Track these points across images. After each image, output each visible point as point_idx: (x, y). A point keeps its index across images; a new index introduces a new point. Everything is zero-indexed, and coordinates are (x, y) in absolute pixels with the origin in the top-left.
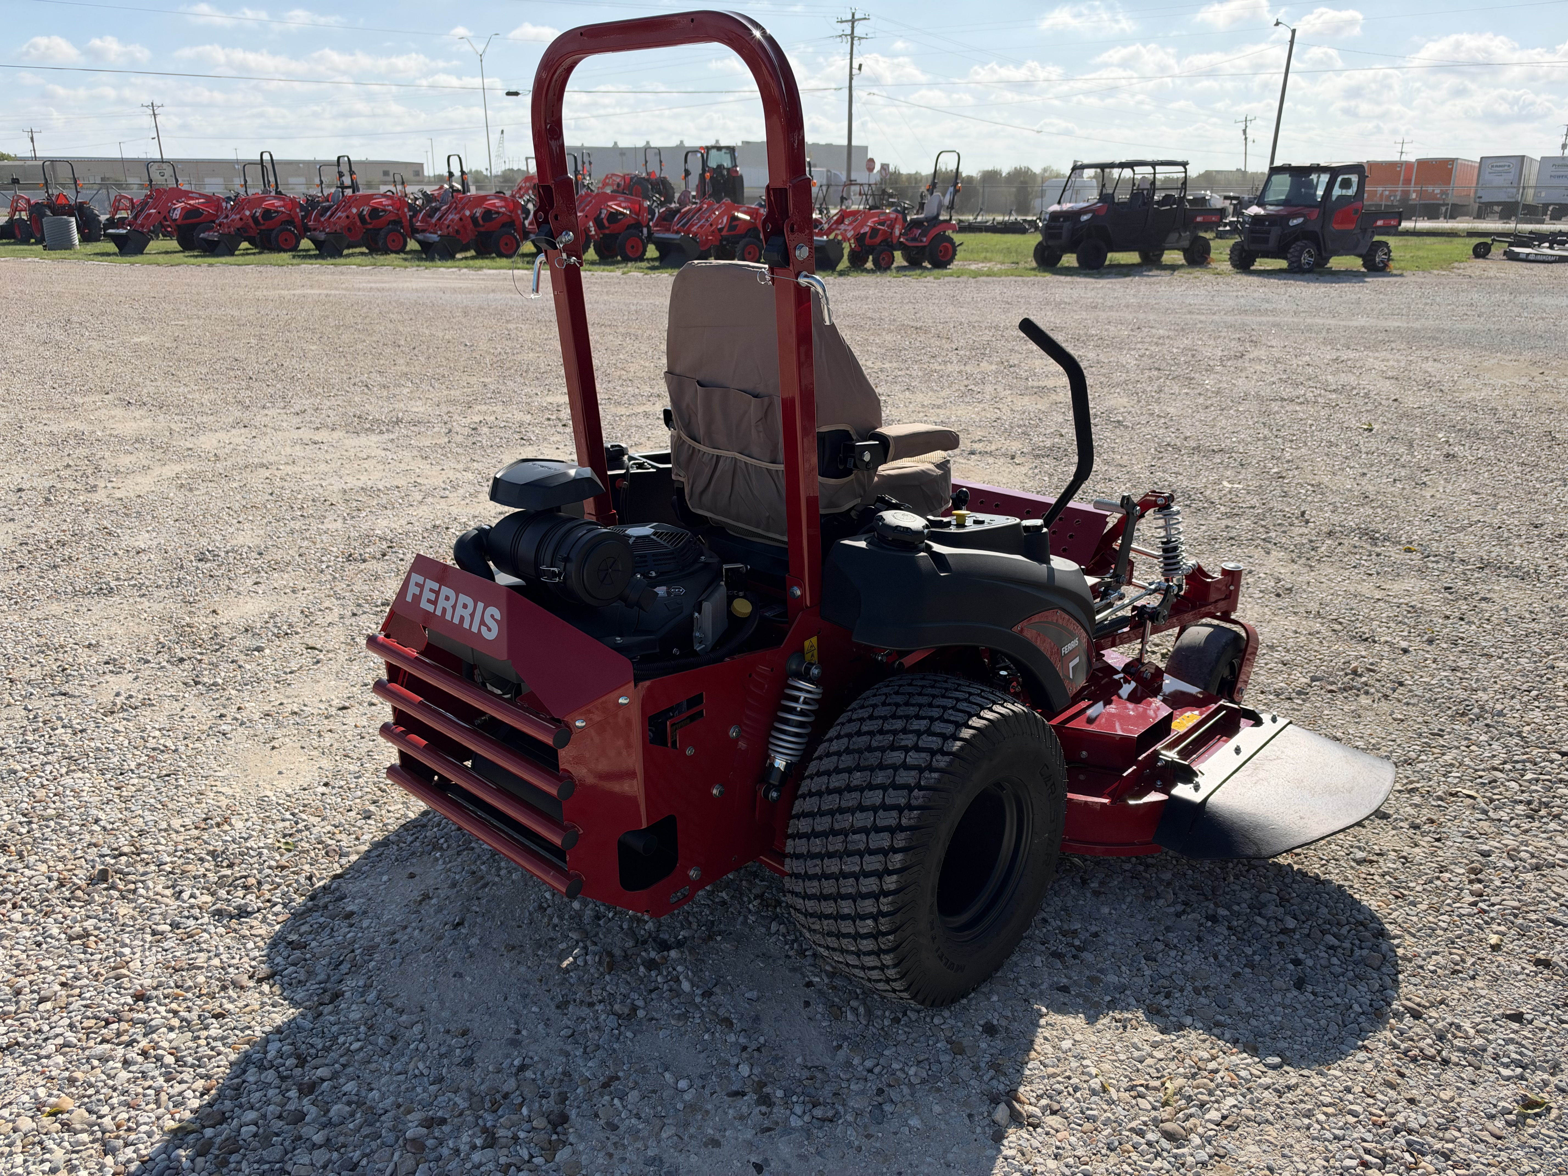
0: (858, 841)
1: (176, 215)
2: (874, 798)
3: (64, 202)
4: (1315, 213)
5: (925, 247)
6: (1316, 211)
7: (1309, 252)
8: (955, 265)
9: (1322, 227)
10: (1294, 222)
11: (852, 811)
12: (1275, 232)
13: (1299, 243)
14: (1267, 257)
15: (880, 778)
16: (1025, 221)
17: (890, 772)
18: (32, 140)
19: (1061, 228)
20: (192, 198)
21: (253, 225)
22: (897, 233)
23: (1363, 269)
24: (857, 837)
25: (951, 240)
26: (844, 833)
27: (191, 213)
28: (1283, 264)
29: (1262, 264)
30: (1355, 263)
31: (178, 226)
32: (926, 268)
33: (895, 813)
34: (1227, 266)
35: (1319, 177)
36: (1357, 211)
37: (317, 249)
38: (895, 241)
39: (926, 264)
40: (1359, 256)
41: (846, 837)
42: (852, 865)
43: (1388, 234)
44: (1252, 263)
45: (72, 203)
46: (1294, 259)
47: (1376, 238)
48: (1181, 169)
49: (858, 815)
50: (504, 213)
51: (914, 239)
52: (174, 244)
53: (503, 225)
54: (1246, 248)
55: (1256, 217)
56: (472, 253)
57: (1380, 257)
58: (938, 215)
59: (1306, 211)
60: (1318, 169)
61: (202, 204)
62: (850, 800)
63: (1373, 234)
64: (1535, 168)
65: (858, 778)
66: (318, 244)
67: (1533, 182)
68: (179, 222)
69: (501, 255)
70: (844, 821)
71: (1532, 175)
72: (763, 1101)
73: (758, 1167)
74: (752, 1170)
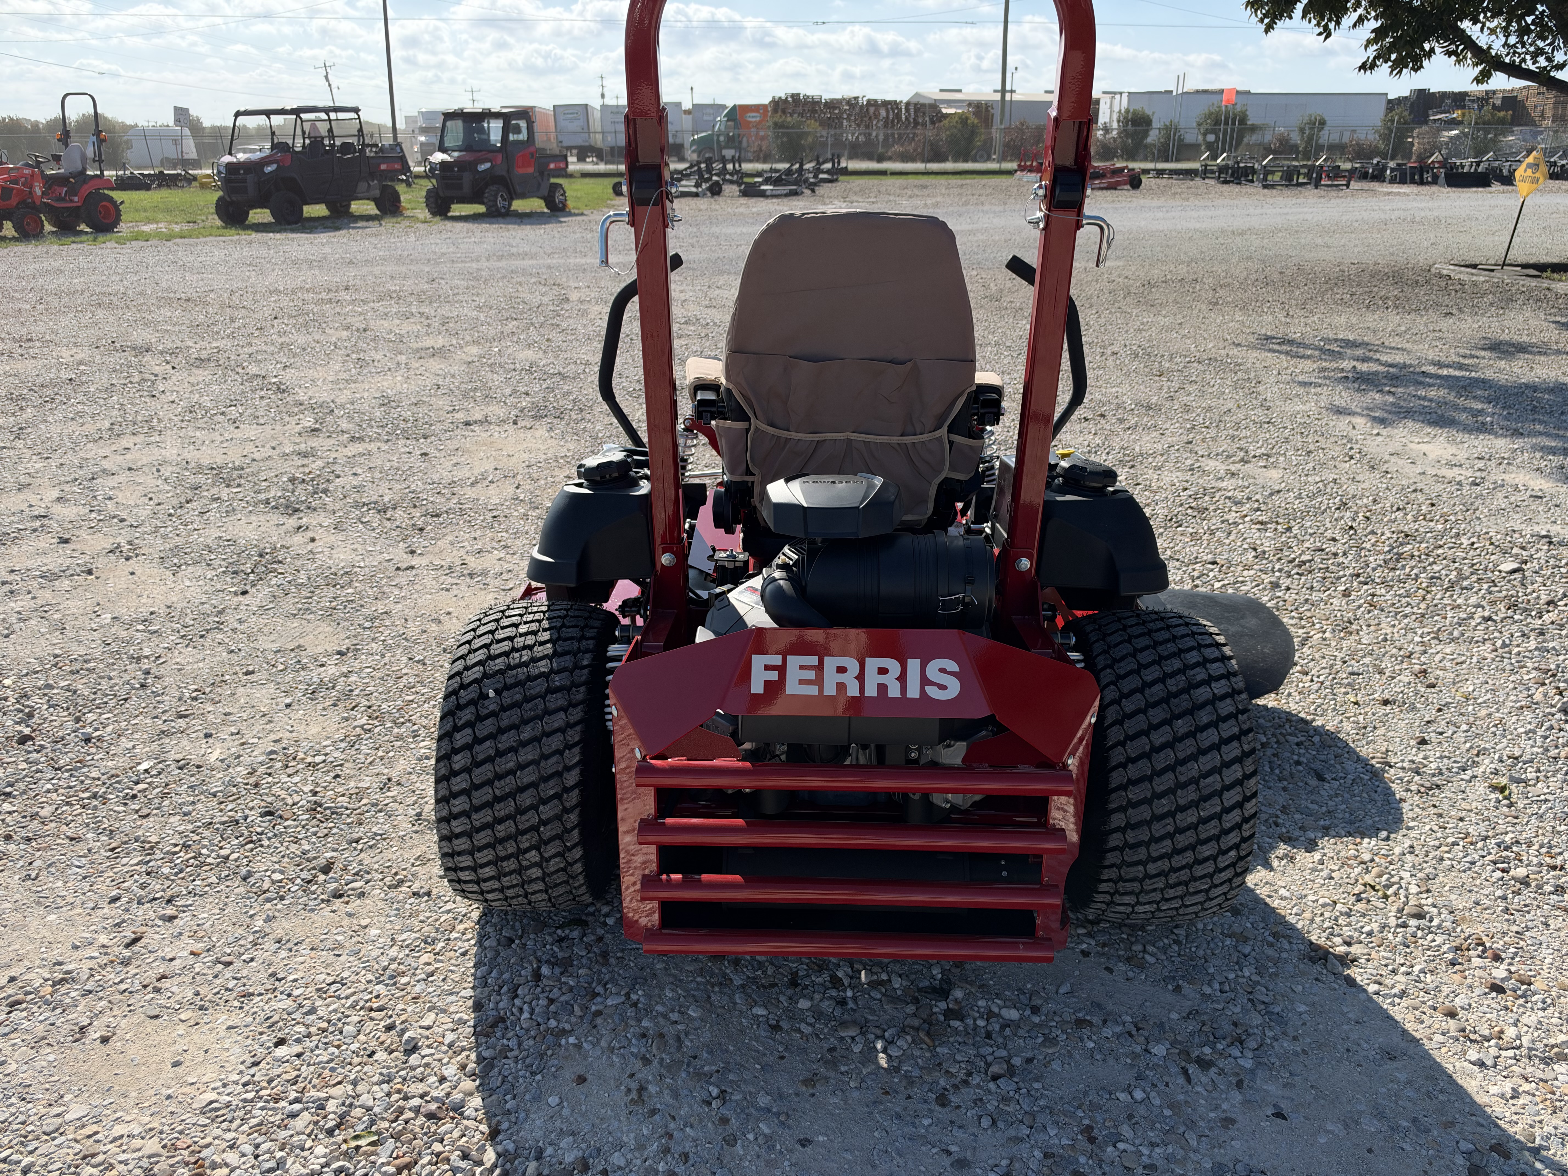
0: (1213, 782)
2: (1210, 737)
4: (499, 157)
5: (78, 207)
6: (500, 156)
7: (502, 196)
8: (123, 228)
9: (508, 171)
10: (482, 167)
11: (1194, 757)
12: (467, 178)
13: (491, 188)
14: (463, 202)
15: (1204, 717)
16: (141, 174)
17: (1209, 708)
19: (245, 181)
22: (39, 192)
23: (546, 210)
24: (1210, 780)
25: (111, 199)
26: (1195, 781)
28: (481, 209)
29: (457, 209)
30: (536, 204)
32: (82, 232)
33: (1235, 744)
34: (423, 213)
35: (489, 123)
36: (532, 155)
38: (38, 203)
39: (83, 227)
40: (541, 198)
41: (1198, 785)
42: (1213, 807)
43: (558, 176)
44: (448, 209)
46: (491, 204)
47: (553, 180)
48: (353, 115)
49: (1202, 759)
51: (60, 199)
54: (441, 194)
55: (443, 163)
57: (558, 198)
58: (85, 170)
59: (490, 155)
60: (488, 115)
62: (1187, 748)
63: (549, 176)
64: (598, 115)
65: (1182, 726)
67: (599, 129)
70: (1193, 769)
71: (596, 123)
72: (1204, 1064)
73: (1279, 1115)
74: (1279, 1121)
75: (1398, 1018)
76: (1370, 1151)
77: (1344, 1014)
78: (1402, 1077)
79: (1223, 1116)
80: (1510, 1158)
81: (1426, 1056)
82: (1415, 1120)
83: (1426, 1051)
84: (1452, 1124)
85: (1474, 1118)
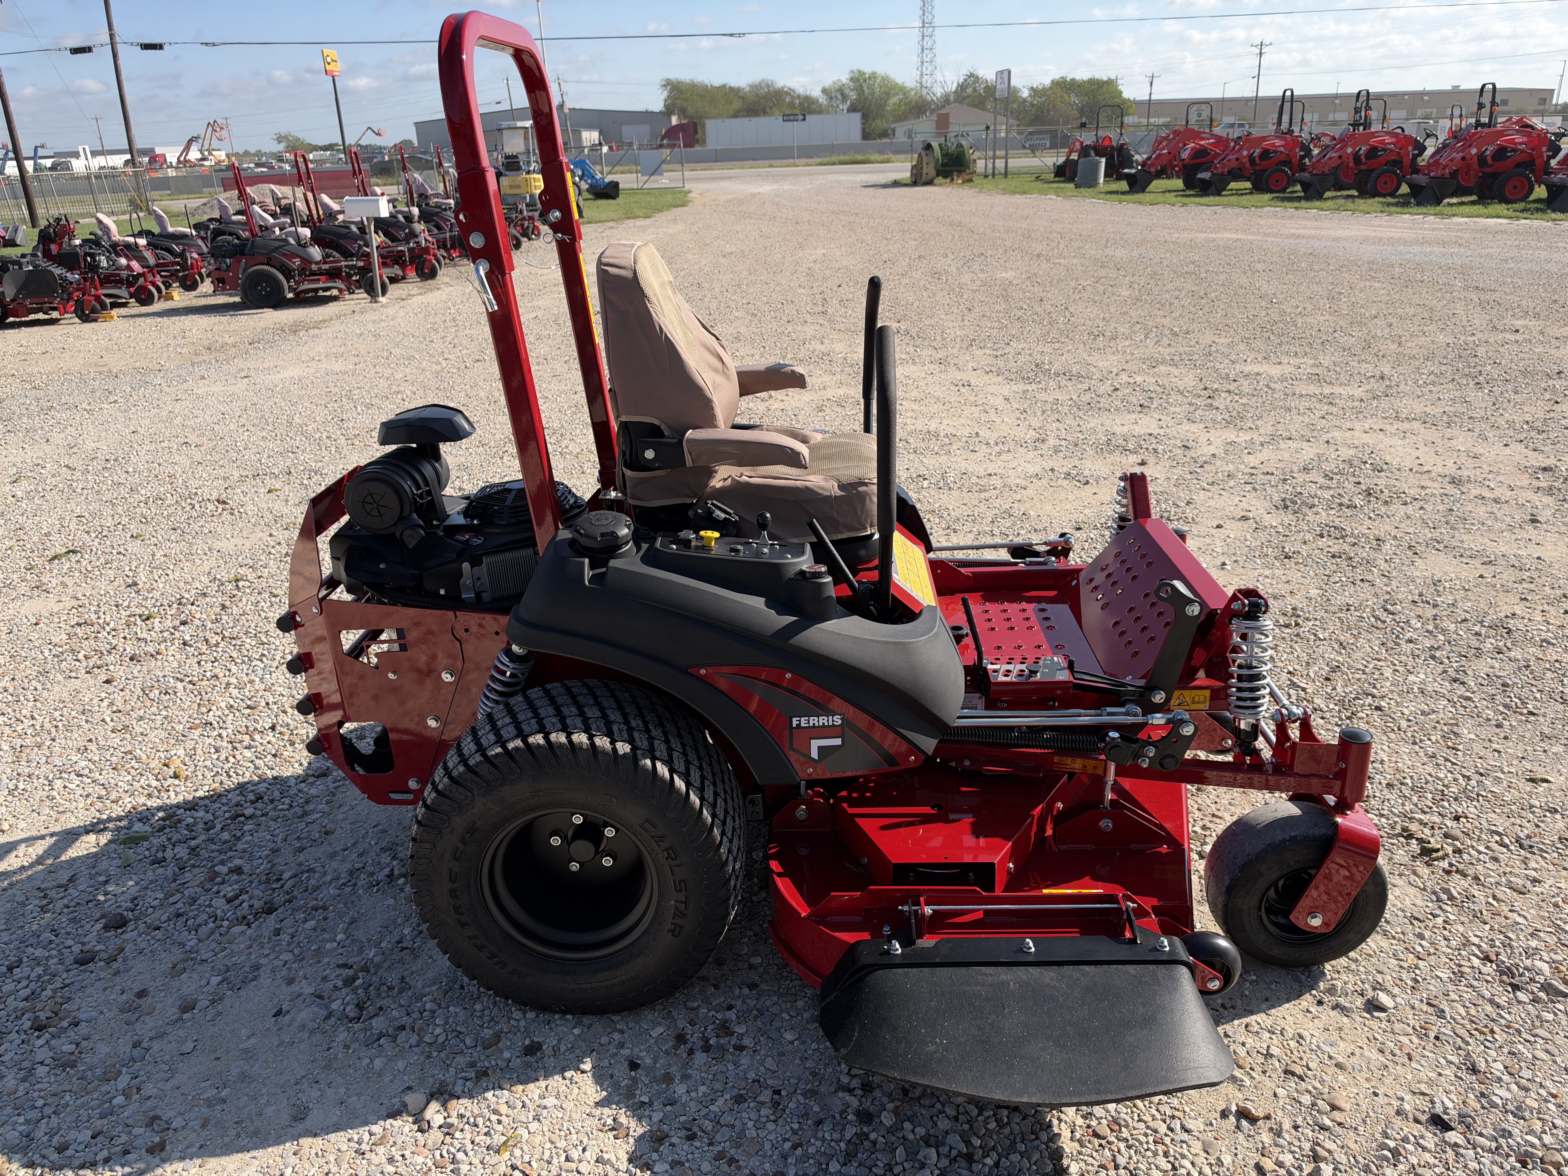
1: (1185, 155)
3: (1107, 143)
18: (1151, 84)
20: (1203, 139)
21: (1248, 165)
27: (1200, 153)
31: (1184, 166)
37: (1304, 191)
45: (1114, 144)
50: (1522, 151)
52: (1179, 183)
53: (1518, 165)
56: (1474, 198)
61: (1211, 144)
66: (1306, 187)
68: (1186, 162)
69: (1505, 200)
72: (349, 982)
73: (278, 1013)
74: (275, 1011)
75: (332, 1137)
76: (217, 1059)
77: (359, 1095)
78: (269, 1111)
79: (297, 980)
80: (147, 1151)
81: (279, 1141)
82: (224, 1101)
83: (284, 1142)
84: (203, 1126)
85: (198, 1145)
